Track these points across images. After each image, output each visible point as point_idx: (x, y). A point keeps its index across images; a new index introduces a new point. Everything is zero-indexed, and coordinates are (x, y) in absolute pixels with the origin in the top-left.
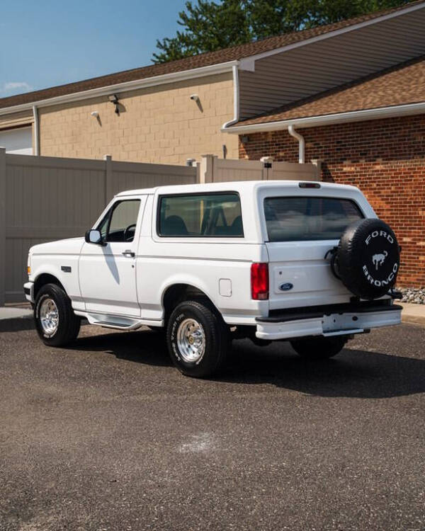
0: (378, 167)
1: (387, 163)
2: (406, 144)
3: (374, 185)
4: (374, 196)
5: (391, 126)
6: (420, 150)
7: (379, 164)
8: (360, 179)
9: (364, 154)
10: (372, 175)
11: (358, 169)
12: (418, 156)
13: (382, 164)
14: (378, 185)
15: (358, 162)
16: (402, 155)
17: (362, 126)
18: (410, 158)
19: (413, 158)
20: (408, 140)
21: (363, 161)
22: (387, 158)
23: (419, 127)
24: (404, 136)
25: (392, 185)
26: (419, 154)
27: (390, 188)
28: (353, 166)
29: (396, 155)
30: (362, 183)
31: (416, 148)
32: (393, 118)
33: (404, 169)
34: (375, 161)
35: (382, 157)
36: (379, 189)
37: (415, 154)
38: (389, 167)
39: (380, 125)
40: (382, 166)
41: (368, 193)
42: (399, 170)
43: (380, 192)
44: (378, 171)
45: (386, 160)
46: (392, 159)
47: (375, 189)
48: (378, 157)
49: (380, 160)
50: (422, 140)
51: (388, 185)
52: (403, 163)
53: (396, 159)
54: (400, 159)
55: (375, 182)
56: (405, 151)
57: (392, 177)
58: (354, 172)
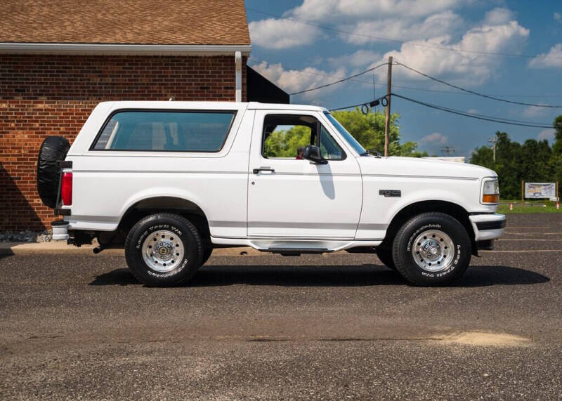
0: (40, 106)
1: (54, 103)
2: (79, 84)
3: (37, 125)
4: (38, 137)
5: (58, 64)
6: (97, 91)
7: (42, 103)
8: (16, 117)
9: (21, 91)
10: (33, 114)
11: (13, 106)
12: (94, 98)
13: (47, 103)
14: (41, 125)
15: (13, 98)
16: (73, 95)
17: (18, 59)
18: (84, 99)
19: (88, 99)
20: (81, 80)
21: (19, 98)
22: (52, 97)
23: (95, 68)
24: (75, 76)
25: (61, 125)
26: (94, 95)
27: (59, 129)
28: (6, 102)
29: (66, 95)
30: (17, 121)
31: (91, 89)
32: (59, 56)
33: (76, 110)
34: (36, 99)
35: (46, 95)
36: (42, 129)
37: (90, 95)
38: (55, 106)
39: (43, 62)
40: (47, 105)
41: (27, 133)
42: (70, 110)
43: (45, 133)
44: (41, 110)
45: (53, 99)
46: (60, 99)
47: (38, 129)
48: (41, 95)
49: (44, 98)
50: (99, 81)
51: (57, 125)
52: (74, 103)
53: (66, 99)
54: (72, 99)
55: (37, 121)
56: (77, 91)
57: (60, 118)
58: (7, 109)
